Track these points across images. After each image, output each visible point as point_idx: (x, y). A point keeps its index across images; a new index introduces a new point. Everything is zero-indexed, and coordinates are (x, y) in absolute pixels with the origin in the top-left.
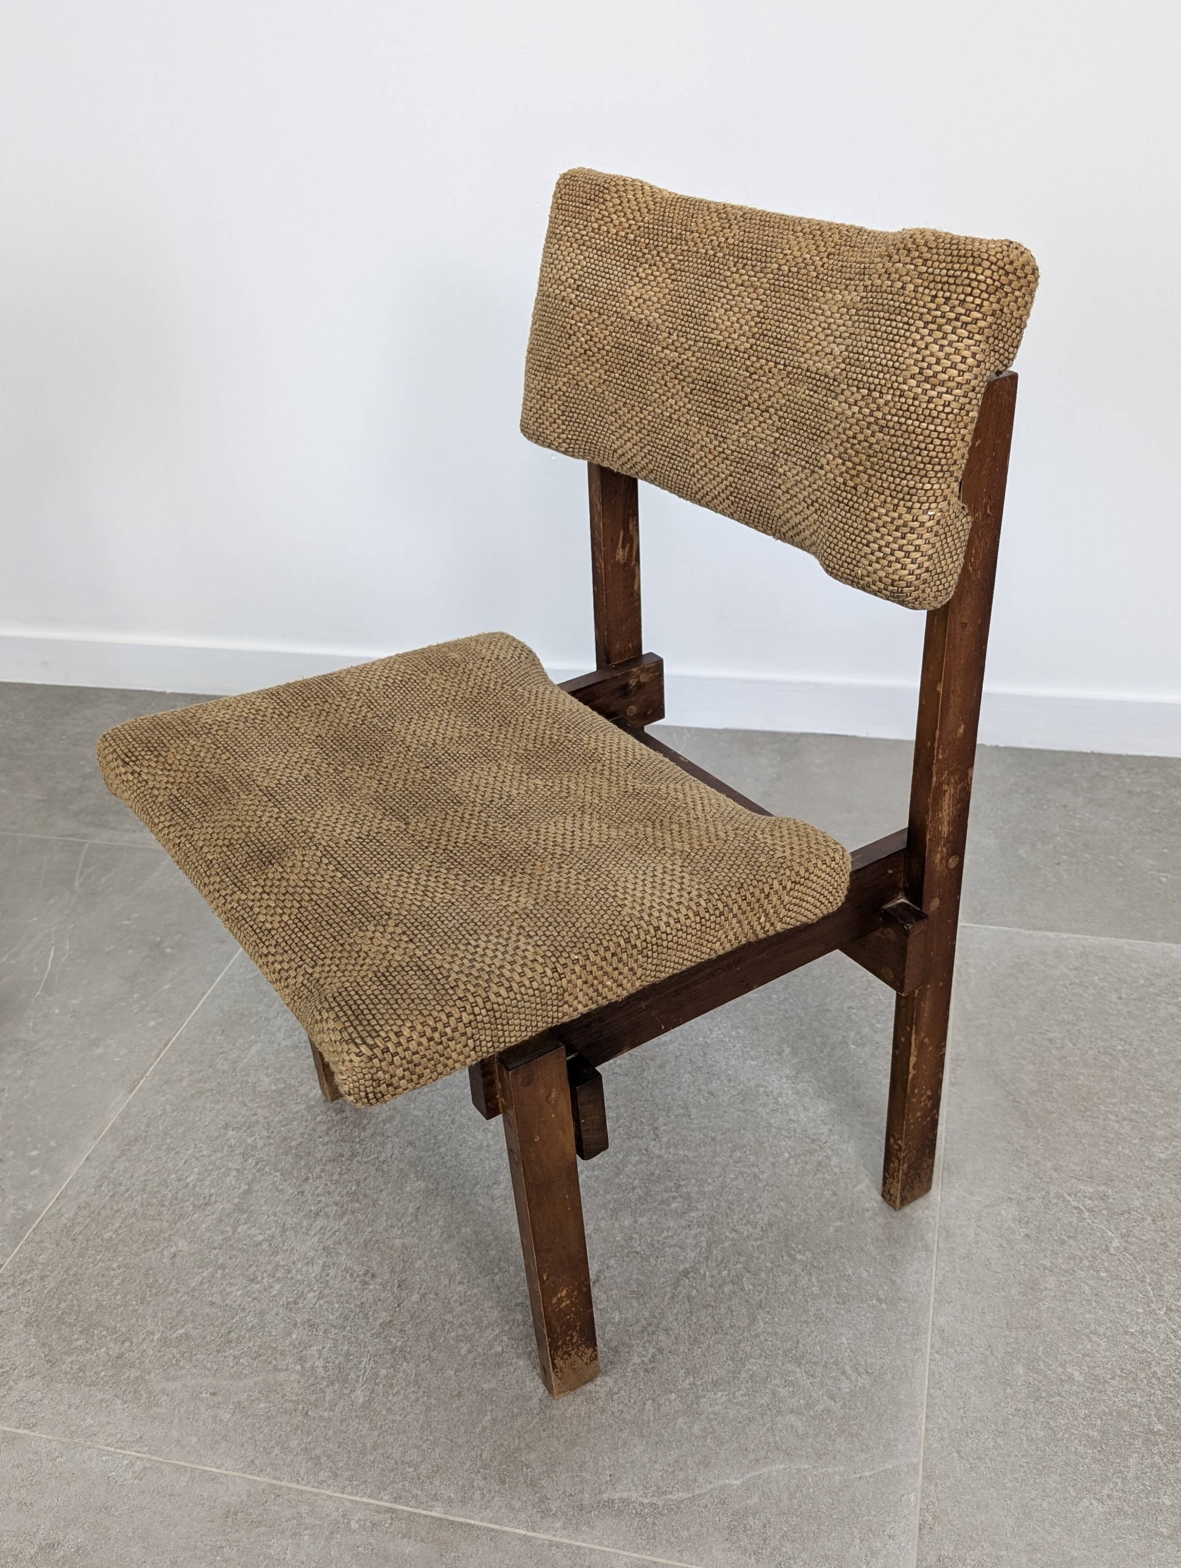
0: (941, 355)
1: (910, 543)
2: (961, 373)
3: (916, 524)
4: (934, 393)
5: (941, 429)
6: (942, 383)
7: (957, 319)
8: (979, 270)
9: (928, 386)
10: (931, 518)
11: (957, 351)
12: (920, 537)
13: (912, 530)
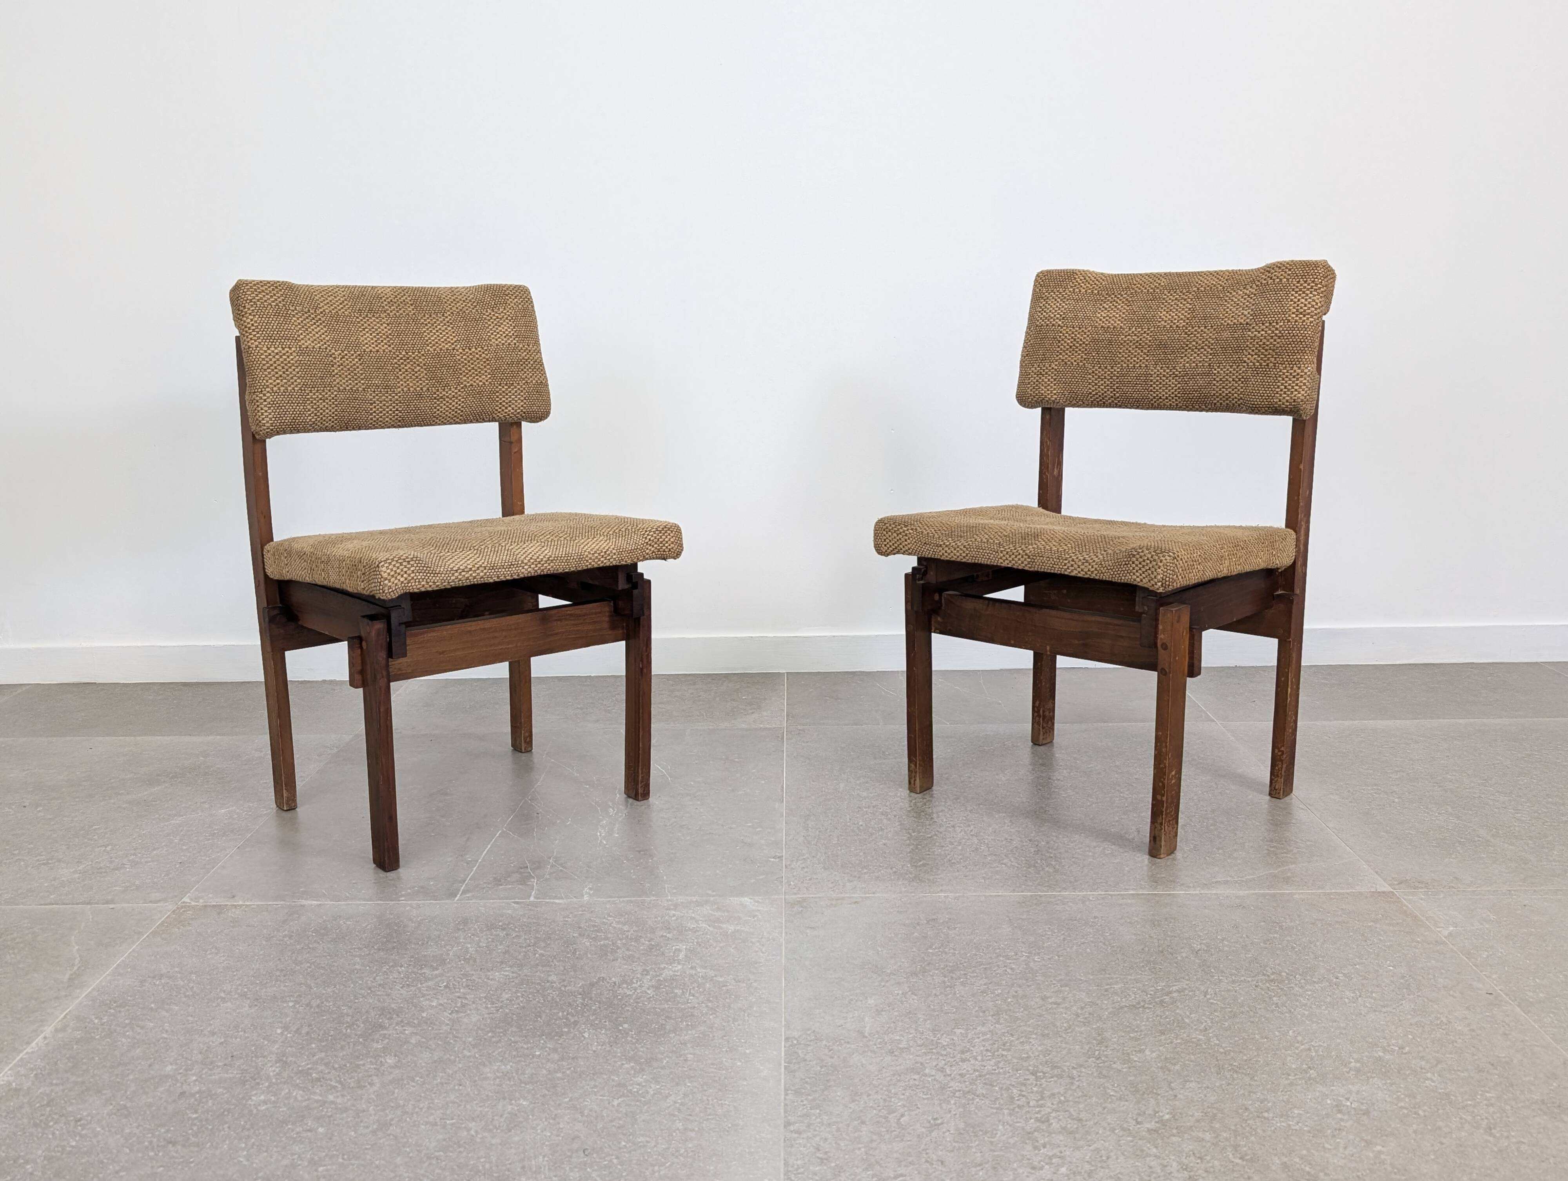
0: (1307, 303)
1: (1301, 382)
2: (1316, 309)
3: (1303, 374)
4: (1305, 318)
5: (1310, 332)
6: (1309, 314)
7: (1312, 288)
8: (1319, 269)
9: (1301, 316)
10: (1309, 371)
11: (1314, 300)
12: (1305, 379)
13: (1302, 376)
